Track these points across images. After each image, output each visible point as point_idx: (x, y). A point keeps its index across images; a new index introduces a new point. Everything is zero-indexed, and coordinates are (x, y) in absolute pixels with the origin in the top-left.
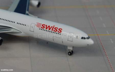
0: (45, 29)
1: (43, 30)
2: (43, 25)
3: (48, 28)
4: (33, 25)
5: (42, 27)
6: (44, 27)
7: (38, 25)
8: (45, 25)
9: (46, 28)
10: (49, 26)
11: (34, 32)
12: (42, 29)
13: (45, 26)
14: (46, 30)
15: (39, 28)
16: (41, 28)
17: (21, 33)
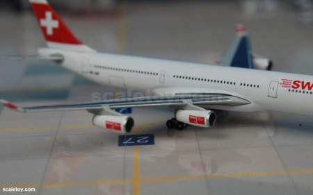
0: (300, 88)
1: (297, 91)
2: (294, 83)
3: (307, 88)
4: (274, 85)
5: (293, 87)
6: (298, 86)
7: (285, 83)
8: (299, 82)
9: (303, 88)
10: (308, 83)
11: (276, 97)
12: (295, 90)
13: (300, 84)
14: (302, 91)
15: (288, 89)
16: (292, 89)
17: (250, 103)
